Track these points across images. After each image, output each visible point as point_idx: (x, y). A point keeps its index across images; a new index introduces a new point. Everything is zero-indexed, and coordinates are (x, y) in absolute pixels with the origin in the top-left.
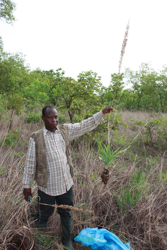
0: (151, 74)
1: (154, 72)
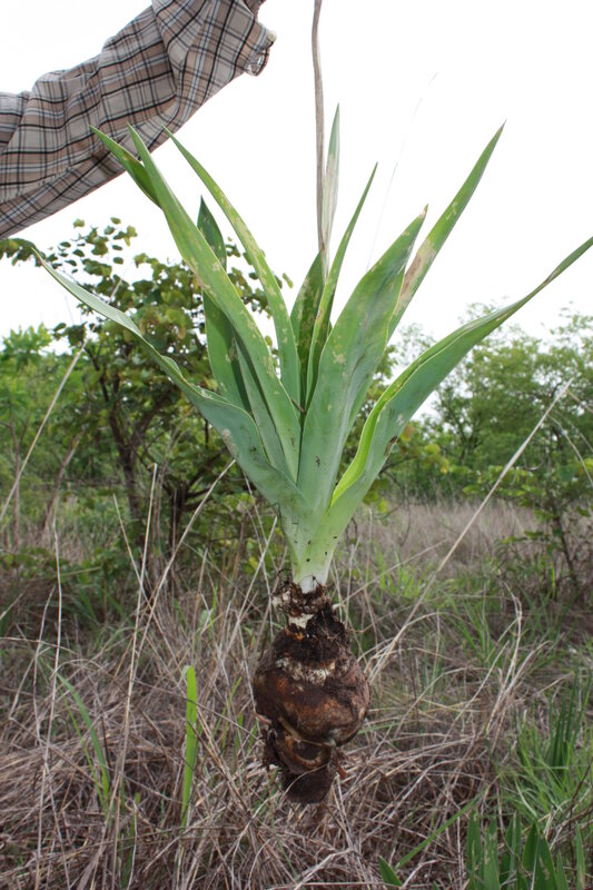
0: (511, 346)
1: (525, 339)
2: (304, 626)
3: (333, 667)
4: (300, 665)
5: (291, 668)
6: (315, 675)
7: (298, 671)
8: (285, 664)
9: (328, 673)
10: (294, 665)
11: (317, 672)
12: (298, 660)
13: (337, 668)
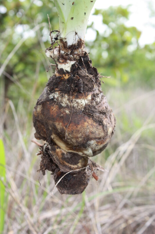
2: (69, 70)
3: (90, 97)
4: (66, 96)
5: (60, 99)
6: (77, 103)
7: (65, 100)
8: (56, 96)
9: (87, 102)
10: (62, 96)
11: (79, 101)
12: (65, 93)
13: (93, 99)
